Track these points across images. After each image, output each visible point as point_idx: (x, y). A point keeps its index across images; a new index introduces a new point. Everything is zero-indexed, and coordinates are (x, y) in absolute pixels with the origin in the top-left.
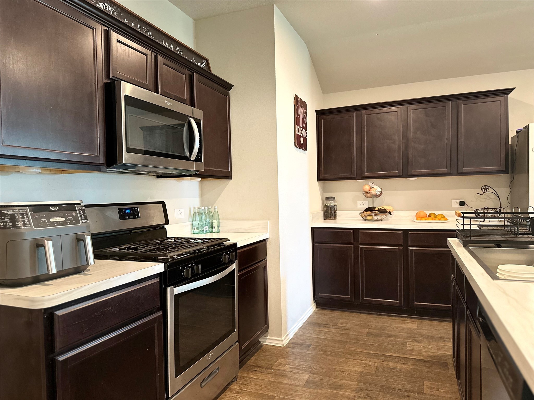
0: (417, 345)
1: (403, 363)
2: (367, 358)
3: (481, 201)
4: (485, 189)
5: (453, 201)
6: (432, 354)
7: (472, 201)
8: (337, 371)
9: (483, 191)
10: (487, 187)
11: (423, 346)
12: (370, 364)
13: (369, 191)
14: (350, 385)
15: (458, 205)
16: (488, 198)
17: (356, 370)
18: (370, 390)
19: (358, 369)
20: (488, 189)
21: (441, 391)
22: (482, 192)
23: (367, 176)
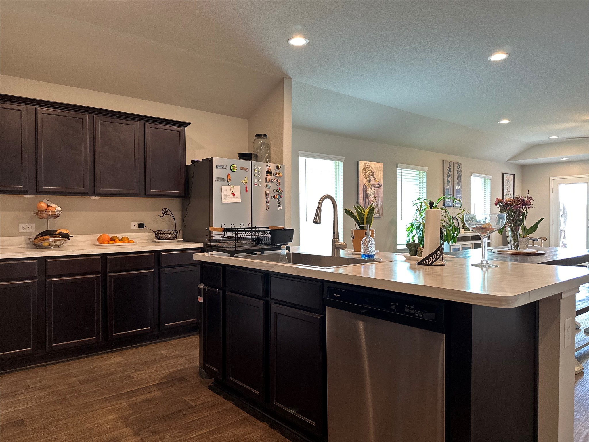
0: (142, 374)
1: (148, 393)
2: (109, 403)
3: (157, 223)
4: (165, 211)
5: (133, 224)
6: (163, 375)
7: (149, 223)
8: (93, 428)
9: (163, 213)
10: (166, 210)
11: (148, 372)
12: (119, 407)
13: (46, 210)
14: (123, 433)
15: (136, 228)
16: (163, 220)
17: (111, 418)
18: (148, 427)
19: (113, 416)
20: (167, 212)
21: (203, 398)
22: (162, 215)
23: (45, 190)
